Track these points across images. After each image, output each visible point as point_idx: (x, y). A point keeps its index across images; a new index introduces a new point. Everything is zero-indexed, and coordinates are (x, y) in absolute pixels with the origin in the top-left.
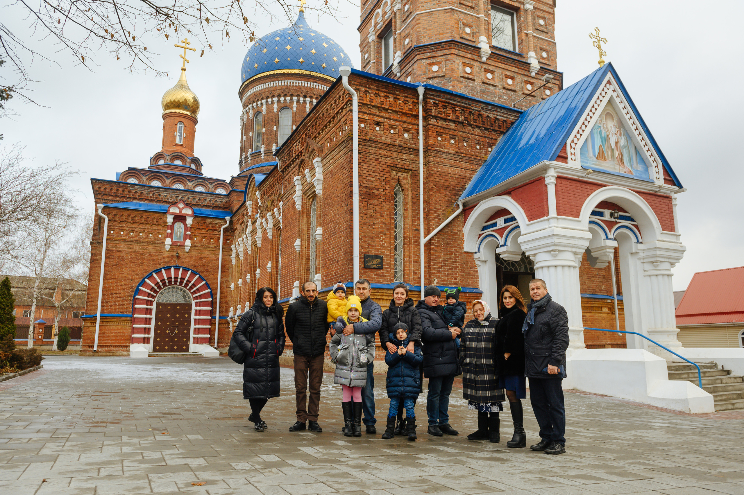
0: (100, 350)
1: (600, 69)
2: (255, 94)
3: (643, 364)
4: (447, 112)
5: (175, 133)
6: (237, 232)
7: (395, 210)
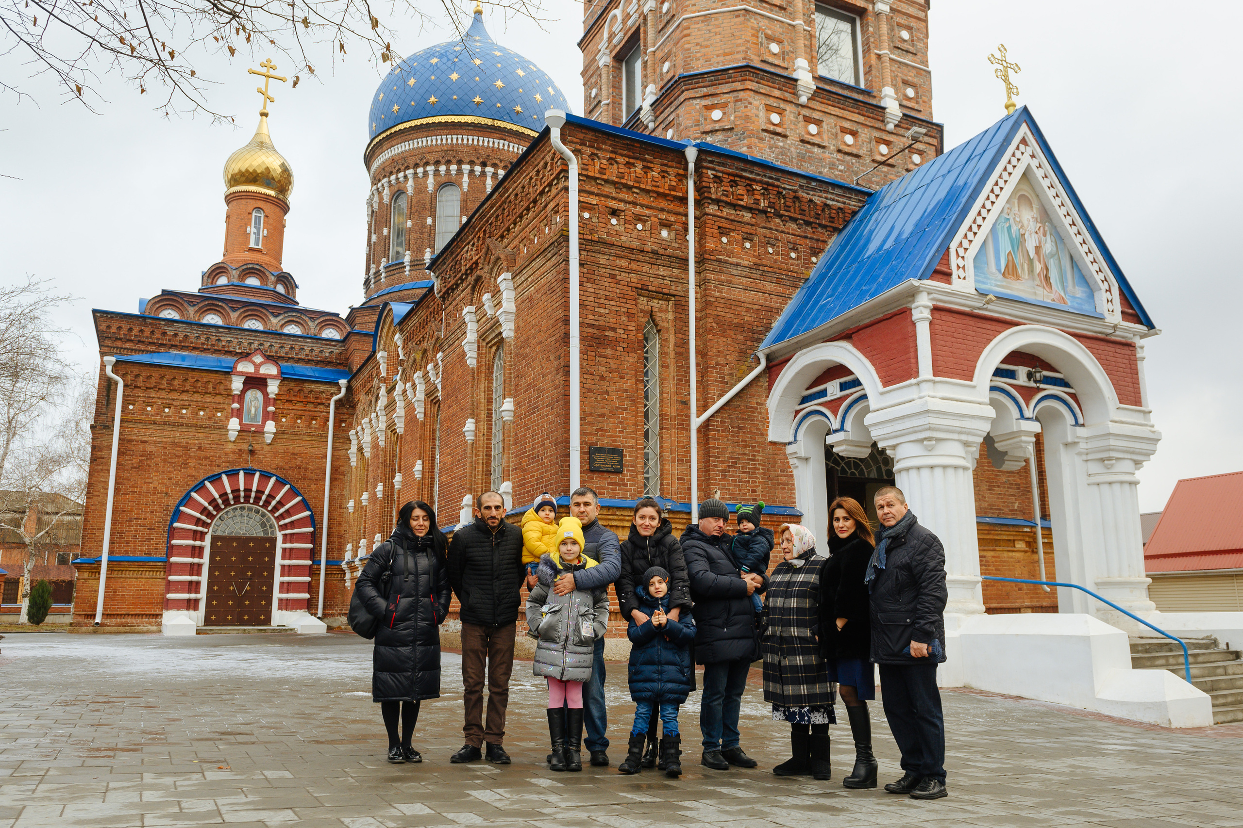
0: (108, 622)
1: (1008, 118)
2: (393, 160)
3: (1086, 640)
4: (738, 192)
5: (248, 229)
6: (360, 407)
7: (645, 366)
